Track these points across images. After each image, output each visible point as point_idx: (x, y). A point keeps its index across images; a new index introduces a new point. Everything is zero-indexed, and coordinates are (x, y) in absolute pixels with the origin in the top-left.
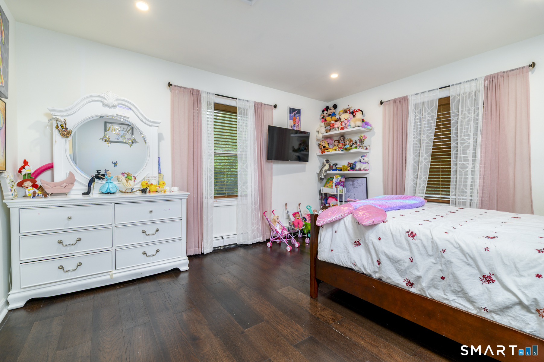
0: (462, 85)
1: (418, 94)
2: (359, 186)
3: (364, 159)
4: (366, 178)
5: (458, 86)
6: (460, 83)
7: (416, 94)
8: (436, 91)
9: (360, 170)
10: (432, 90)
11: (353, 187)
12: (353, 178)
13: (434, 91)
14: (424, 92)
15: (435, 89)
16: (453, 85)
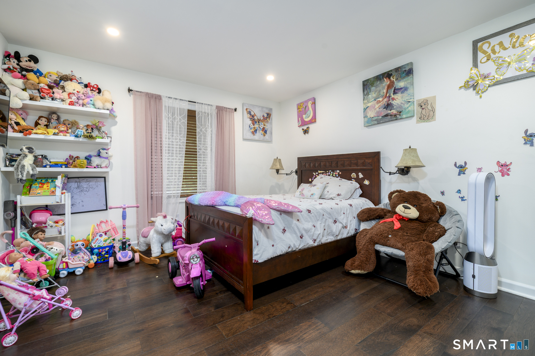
0: (203, 106)
1: (171, 98)
2: (91, 189)
3: (107, 153)
4: (105, 178)
5: (201, 104)
6: (202, 104)
7: (169, 98)
8: (186, 102)
9: (98, 166)
10: (182, 100)
11: (79, 190)
12: (78, 178)
13: (184, 101)
14: (176, 99)
15: (185, 100)
16: (198, 103)
